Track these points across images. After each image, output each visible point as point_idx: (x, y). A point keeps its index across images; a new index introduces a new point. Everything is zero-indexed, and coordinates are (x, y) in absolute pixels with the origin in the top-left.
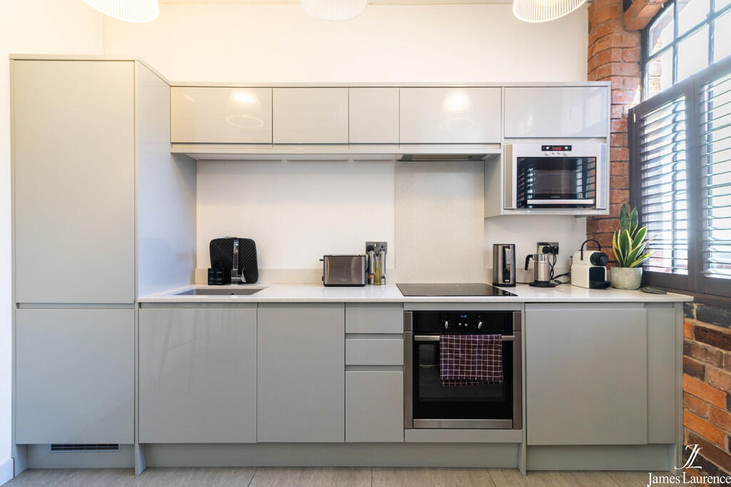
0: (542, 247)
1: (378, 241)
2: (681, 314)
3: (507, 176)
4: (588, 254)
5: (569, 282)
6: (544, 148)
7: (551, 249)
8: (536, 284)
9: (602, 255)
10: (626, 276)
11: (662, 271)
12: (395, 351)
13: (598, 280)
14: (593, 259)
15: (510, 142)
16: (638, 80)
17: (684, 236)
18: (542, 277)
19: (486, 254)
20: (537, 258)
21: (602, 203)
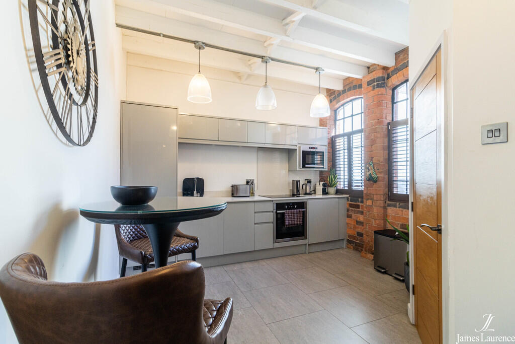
0: (306, 181)
1: (251, 179)
2: (346, 200)
3: (299, 157)
4: (322, 183)
5: (315, 193)
6: (310, 148)
7: (309, 182)
8: (306, 194)
9: (326, 183)
10: (332, 190)
11: (341, 188)
12: (271, 217)
13: (325, 192)
14: (324, 185)
15: (300, 145)
16: (334, 126)
17: (346, 177)
18: (308, 192)
19: (289, 183)
20: (306, 185)
21: (326, 167)
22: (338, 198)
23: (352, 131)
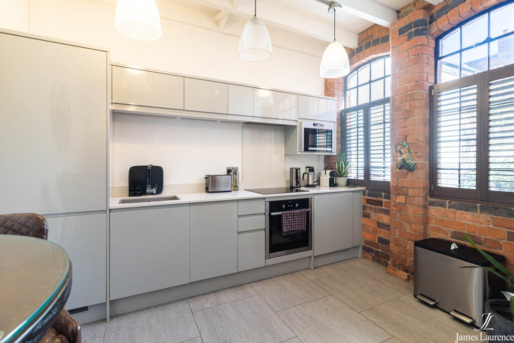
0: (308, 169)
1: (233, 167)
2: (362, 195)
3: (300, 136)
4: (328, 172)
5: (319, 184)
6: (314, 125)
7: (311, 170)
8: (308, 186)
9: (334, 172)
10: (341, 181)
11: (353, 178)
12: (262, 222)
13: (332, 184)
14: (331, 174)
15: (301, 120)
16: (343, 98)
17: (362, 164)
18: (311, 183)
19: (285, 173)
20: (308, 174)
21: (334, 150)
22: (352, 191)
23: (370, 102)
